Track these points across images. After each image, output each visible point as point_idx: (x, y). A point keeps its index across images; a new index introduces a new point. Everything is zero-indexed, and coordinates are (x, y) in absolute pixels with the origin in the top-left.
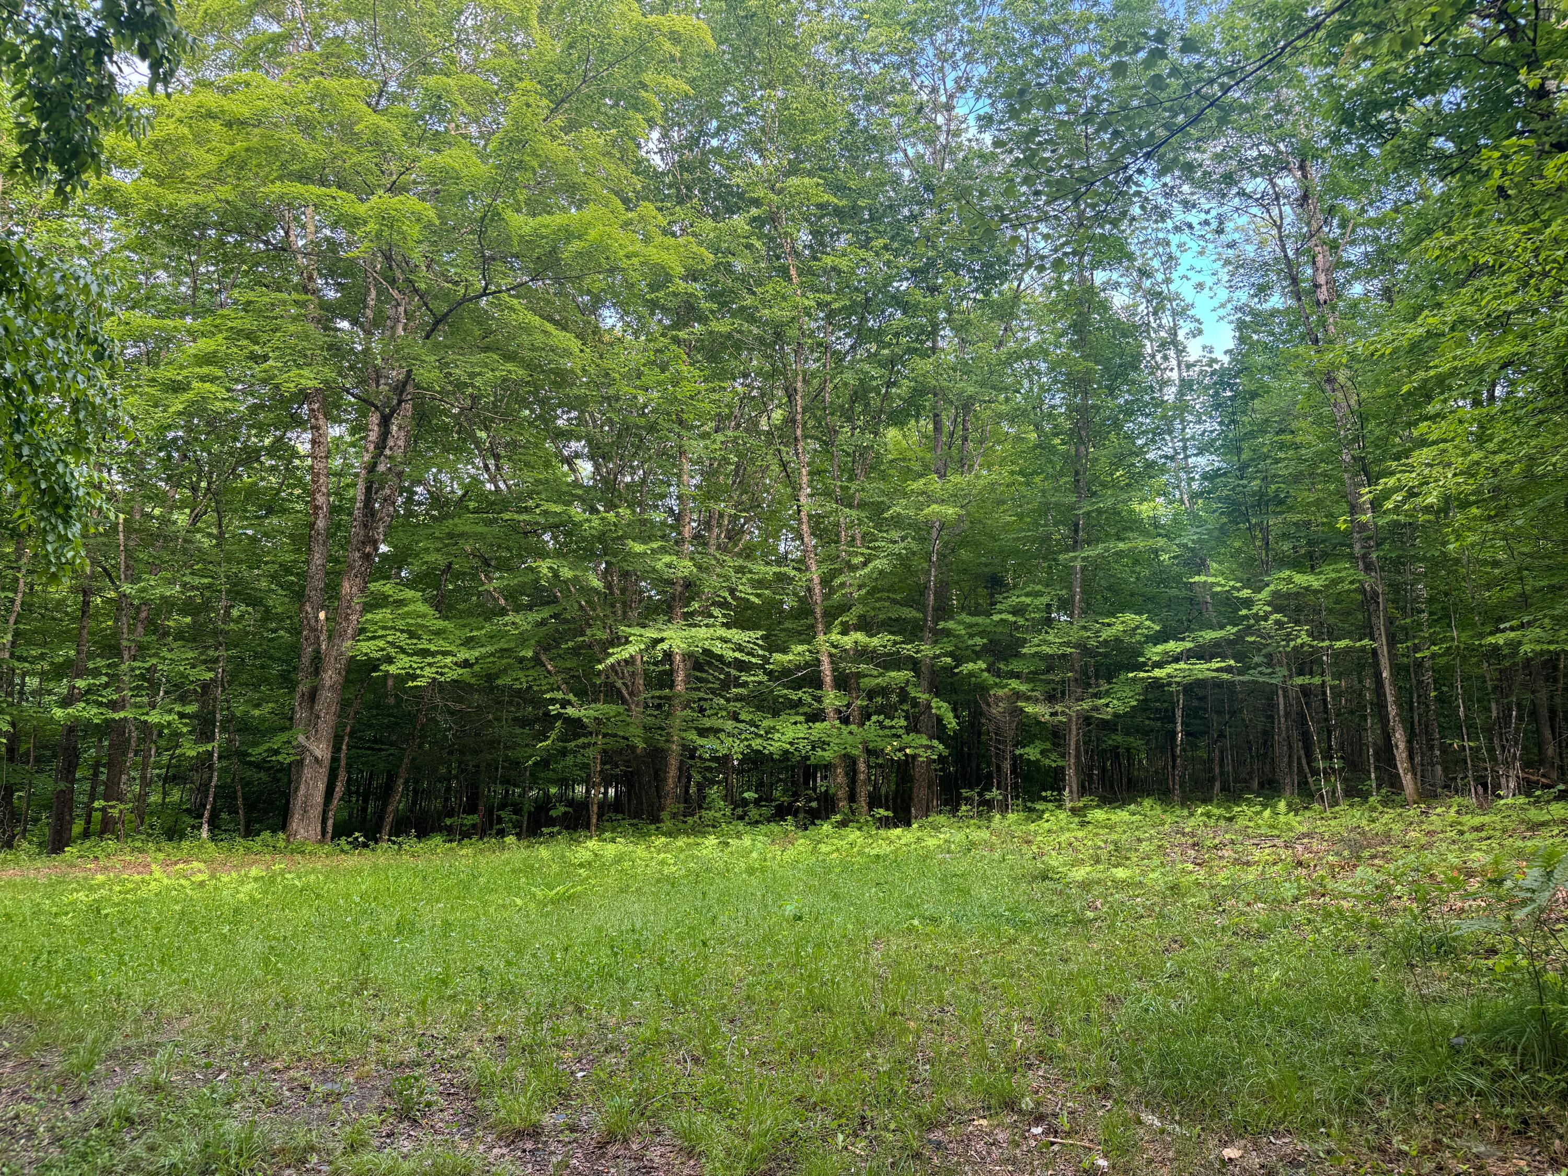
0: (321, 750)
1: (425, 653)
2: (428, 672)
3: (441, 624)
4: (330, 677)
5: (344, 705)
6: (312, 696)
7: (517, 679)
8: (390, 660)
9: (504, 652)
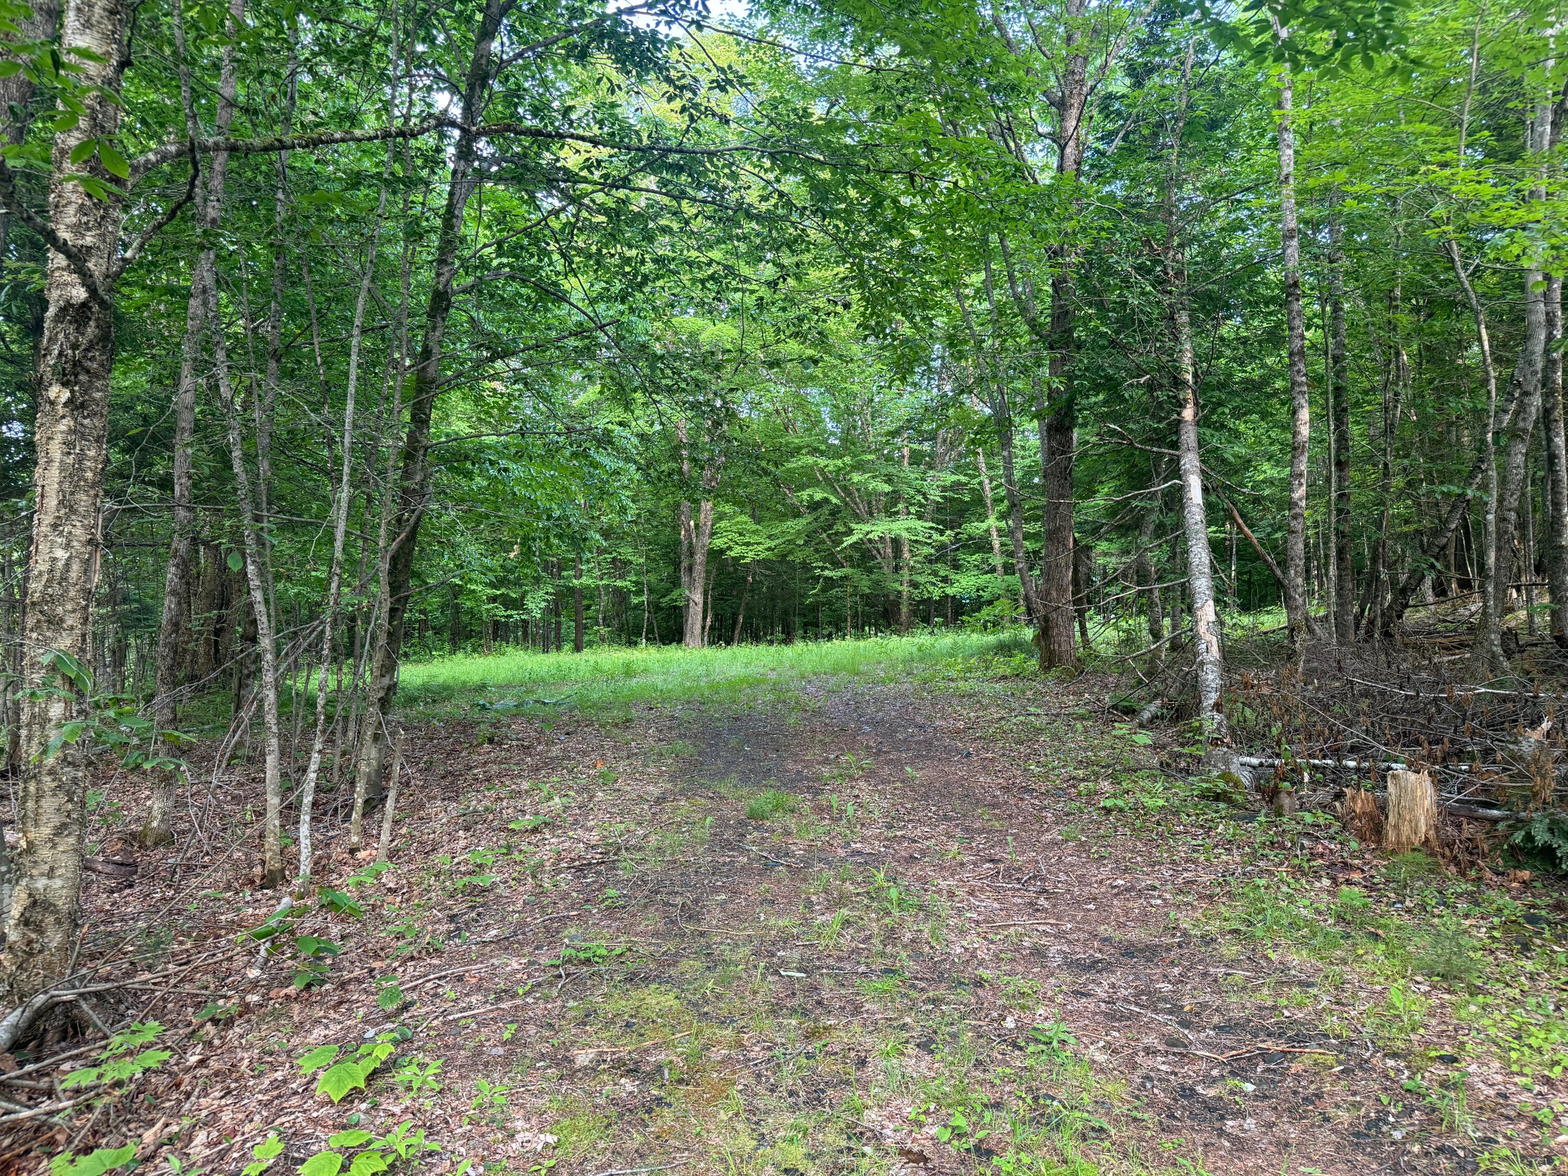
0: (698, 597)
1: (748, 544)
2: (751, 554)
3: (754, 527)
4: (699, 558)
5: (708, 572)
6: (690, 569)
7: (798, 557)
8: (730, 548)
9: (789, 542)
